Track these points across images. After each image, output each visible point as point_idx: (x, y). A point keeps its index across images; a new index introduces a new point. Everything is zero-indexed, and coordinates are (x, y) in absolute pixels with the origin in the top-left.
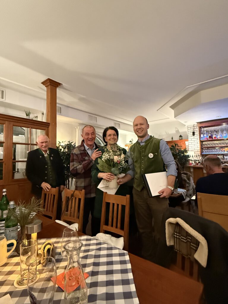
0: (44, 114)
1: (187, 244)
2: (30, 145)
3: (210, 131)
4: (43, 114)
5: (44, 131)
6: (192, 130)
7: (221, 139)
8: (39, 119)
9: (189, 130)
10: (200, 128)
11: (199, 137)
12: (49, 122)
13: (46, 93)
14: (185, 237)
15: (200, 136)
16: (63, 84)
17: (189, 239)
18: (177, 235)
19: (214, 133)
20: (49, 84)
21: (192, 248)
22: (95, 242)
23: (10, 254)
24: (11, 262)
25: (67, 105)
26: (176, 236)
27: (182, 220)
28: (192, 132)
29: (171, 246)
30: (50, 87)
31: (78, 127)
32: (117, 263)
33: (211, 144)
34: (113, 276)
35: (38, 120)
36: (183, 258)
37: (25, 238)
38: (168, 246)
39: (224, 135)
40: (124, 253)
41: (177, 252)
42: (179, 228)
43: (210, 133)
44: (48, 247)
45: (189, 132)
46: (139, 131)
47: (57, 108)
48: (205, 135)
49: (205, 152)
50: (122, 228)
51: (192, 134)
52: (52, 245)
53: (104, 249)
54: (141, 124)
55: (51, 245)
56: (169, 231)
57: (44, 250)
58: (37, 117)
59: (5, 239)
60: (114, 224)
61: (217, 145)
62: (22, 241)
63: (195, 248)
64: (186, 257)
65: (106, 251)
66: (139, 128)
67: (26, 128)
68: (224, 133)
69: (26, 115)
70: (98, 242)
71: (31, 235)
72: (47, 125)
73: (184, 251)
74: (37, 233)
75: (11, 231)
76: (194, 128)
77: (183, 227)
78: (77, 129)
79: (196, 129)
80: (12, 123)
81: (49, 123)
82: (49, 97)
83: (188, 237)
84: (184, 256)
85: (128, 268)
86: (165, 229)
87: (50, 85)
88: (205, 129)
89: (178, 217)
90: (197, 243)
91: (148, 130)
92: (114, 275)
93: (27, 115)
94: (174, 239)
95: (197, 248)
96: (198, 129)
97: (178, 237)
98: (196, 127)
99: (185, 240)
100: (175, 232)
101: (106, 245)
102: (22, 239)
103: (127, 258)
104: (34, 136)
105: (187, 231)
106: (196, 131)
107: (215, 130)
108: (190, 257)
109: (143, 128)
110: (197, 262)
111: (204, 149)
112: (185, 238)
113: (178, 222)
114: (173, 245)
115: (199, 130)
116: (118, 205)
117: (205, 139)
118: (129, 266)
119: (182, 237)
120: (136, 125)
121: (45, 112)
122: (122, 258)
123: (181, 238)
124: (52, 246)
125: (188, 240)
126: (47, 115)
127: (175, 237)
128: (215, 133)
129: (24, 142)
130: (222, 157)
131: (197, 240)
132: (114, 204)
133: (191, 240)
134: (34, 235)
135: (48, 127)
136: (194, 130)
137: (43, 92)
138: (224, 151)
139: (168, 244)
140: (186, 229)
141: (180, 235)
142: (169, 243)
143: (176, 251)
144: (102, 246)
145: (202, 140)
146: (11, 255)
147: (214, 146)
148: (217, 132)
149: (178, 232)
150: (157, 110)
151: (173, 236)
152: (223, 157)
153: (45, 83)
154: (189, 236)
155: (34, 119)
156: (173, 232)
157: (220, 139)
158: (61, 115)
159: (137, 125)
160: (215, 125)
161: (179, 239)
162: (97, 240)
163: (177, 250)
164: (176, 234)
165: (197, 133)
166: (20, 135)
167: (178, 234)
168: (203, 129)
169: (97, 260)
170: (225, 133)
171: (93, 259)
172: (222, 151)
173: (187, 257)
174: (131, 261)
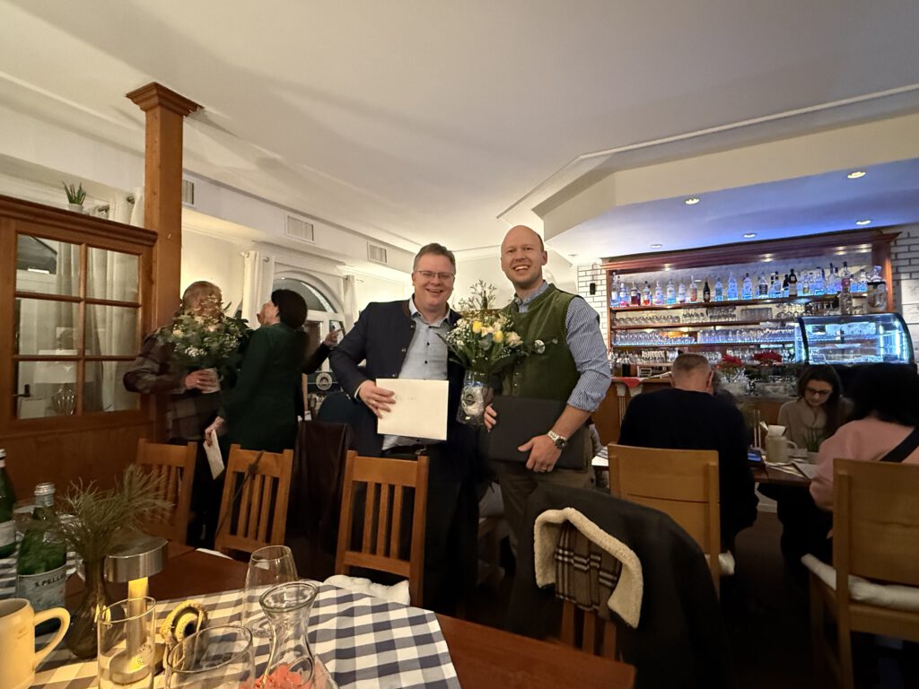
0: (136, 202)
1: (590, 577)
2: (82, 303)
3: (635, 284)
4: (131, 200)
5: (137, 257)
6: (590, 278)
7: (660, 305)
8: (114, 216)
9: (581, 279)
10: (610, 273)
11: (605, 298)
12: (154, 229)
13: (143, 132)
14: (586, 559)
15: (609, 296)
16: (207, 108)
17: (595, 561)
18: (563, 555)
19: (644, 290)
20: (156, 100)
21: (601, 584)
22: (332, 594)
23: (46, 658)
24: (51, 681)
25: (214, 178)
26: (560, 558)
27: (579, 513)
28: (589, 284)
29: (548, 585)
30: (158, 111)
31: (252, 253)
32: (405, 643)
33: (637, 320)
34: (399, 677)
35: (111, 219)
36: (579, 615)
37: (101, 599)
38: (540, 586)
39: (669, 295)
40: (424, 616)
41: (562, 600)
42: (570, 535)
43: (634, 288)
44: (188, 618)
45: (581, 284)
46: (520, 268)
47: (184, 185)
48: (622, 295)
49: (621, 339)
50: (404, 555)
51: (588, 289)
52: (201, 612)
53: (363, 611)
54: (526, 248)
55: (197, 614)
56: (544, 547)
57: (173, 630)
58: (106, 209)
59: (28, 609)
60: (381, 546)
61: (650, 323)
62: (89, 611)
63: (609, 584)
64: (586, 609)
65: (371, 615)
66: (519, 257)
67: (63, 244)
68: (668, 289)
69: (68, 202)
70: (342, 594)
71: (127, 584)
72: (148, 239)
73: (582, 596)
74: (149, 579)
75: (40, 583)
76: (594, 273)
77: (581, 530)
78: (247, 259)
79: (599, 277)
80: (13, 224)
81: (154, 233)
82: (157, 147)
83: (592, 557)
84: (581, 607)
85: (439, 652)
86: (533, 541)
87: (160, 104)
88: (623, 277)
89: (567, 506)
90: (616, 567)
91: (543, 267)
92: (401, 674)
93: (71, 200)
94: (557, 567)
95: (615, 582)
96: (604, 277)
97: (566, 559)
98: (599, 272)
99: (586, 565)
100: (559, 547)
101: (368, 599)
102: (90, 602)
103: (434, 626)
104: (95, 273)
105: (592, 539)
106: (599, 283)
107: (646, 282)
108: (597, 608)
109: (530, 261)
110: (615, 617)
111: (619, 331)
112: (585, 561)
113: (569, 519)
114: (553, 585)
115: (607, 280)
116: (392, 488)
117: (623, 304)
118: (442, 647)
119: (576, 558)
120: (511, 251)
121: (139, 194)
122: (420, 630)
123: (576, 561)
124: (201, 614)
125: (592, 564)
126: (148, 206)
127: (558, 560)
128: (647, 289)
129: (53, 292)
130: (663, 356)
131: (616, 560)
132: (378, 486)
133: (600, 562)
134: (138, 587)
135: (152, 246)
136: (595, 277)
137: (134, 127)
138: (667, 338)
139: (540, 581)
140: (589, 534)
141: (572, 554)
142: (543, 579)
143: (562, 597)
144: (356, 604)
145: (614, 306)
146: (47, 660)
147: (643, 323)
148: (651, 286)
149: (566, 546)
150: (498, 218)
151: (553, 560)
152: (665, 353)
153: (140, 99)
154: (595, 554)
155: (97, 215)
156: (552, 550)
157: (657, 305)
158: (195, 209)
159: (513, 251)
160: (645, 268)
161: (569, 563)
162: (337, 588)
163: (563, 595)
164: (561, 551)
165: (602, 288)
166: (29, 270)
167: (566, 553)
168: (617, 276)
169: (346, 643)
170: (670, 291)
171: (334, 641)
172: (661, 338)
173: (588, 610)
174: (446, 634)
